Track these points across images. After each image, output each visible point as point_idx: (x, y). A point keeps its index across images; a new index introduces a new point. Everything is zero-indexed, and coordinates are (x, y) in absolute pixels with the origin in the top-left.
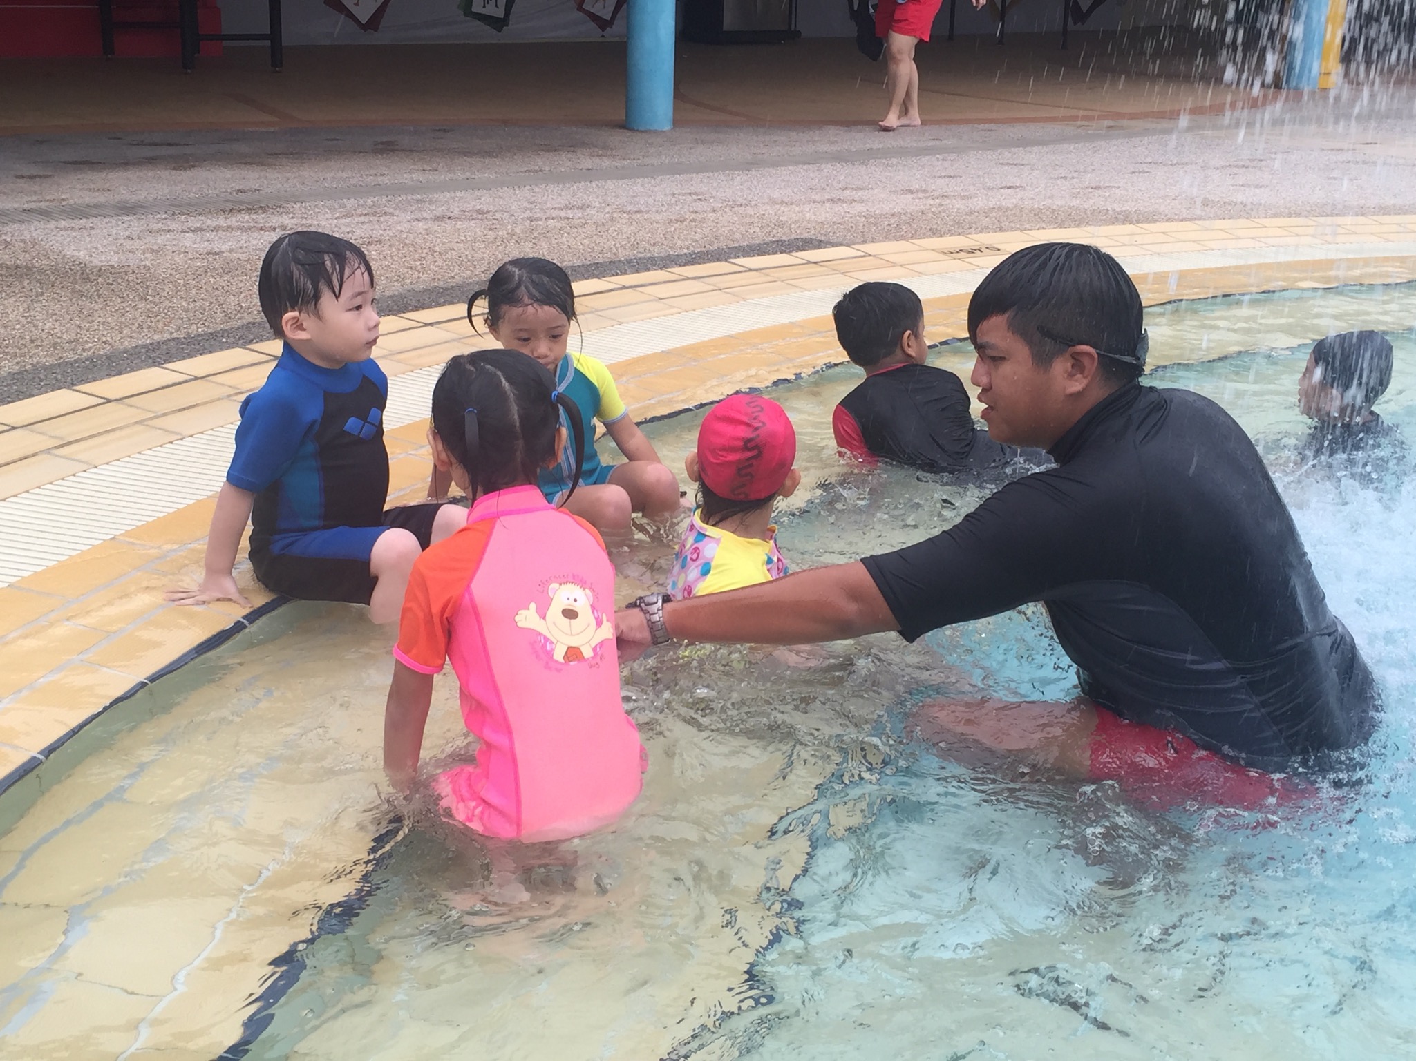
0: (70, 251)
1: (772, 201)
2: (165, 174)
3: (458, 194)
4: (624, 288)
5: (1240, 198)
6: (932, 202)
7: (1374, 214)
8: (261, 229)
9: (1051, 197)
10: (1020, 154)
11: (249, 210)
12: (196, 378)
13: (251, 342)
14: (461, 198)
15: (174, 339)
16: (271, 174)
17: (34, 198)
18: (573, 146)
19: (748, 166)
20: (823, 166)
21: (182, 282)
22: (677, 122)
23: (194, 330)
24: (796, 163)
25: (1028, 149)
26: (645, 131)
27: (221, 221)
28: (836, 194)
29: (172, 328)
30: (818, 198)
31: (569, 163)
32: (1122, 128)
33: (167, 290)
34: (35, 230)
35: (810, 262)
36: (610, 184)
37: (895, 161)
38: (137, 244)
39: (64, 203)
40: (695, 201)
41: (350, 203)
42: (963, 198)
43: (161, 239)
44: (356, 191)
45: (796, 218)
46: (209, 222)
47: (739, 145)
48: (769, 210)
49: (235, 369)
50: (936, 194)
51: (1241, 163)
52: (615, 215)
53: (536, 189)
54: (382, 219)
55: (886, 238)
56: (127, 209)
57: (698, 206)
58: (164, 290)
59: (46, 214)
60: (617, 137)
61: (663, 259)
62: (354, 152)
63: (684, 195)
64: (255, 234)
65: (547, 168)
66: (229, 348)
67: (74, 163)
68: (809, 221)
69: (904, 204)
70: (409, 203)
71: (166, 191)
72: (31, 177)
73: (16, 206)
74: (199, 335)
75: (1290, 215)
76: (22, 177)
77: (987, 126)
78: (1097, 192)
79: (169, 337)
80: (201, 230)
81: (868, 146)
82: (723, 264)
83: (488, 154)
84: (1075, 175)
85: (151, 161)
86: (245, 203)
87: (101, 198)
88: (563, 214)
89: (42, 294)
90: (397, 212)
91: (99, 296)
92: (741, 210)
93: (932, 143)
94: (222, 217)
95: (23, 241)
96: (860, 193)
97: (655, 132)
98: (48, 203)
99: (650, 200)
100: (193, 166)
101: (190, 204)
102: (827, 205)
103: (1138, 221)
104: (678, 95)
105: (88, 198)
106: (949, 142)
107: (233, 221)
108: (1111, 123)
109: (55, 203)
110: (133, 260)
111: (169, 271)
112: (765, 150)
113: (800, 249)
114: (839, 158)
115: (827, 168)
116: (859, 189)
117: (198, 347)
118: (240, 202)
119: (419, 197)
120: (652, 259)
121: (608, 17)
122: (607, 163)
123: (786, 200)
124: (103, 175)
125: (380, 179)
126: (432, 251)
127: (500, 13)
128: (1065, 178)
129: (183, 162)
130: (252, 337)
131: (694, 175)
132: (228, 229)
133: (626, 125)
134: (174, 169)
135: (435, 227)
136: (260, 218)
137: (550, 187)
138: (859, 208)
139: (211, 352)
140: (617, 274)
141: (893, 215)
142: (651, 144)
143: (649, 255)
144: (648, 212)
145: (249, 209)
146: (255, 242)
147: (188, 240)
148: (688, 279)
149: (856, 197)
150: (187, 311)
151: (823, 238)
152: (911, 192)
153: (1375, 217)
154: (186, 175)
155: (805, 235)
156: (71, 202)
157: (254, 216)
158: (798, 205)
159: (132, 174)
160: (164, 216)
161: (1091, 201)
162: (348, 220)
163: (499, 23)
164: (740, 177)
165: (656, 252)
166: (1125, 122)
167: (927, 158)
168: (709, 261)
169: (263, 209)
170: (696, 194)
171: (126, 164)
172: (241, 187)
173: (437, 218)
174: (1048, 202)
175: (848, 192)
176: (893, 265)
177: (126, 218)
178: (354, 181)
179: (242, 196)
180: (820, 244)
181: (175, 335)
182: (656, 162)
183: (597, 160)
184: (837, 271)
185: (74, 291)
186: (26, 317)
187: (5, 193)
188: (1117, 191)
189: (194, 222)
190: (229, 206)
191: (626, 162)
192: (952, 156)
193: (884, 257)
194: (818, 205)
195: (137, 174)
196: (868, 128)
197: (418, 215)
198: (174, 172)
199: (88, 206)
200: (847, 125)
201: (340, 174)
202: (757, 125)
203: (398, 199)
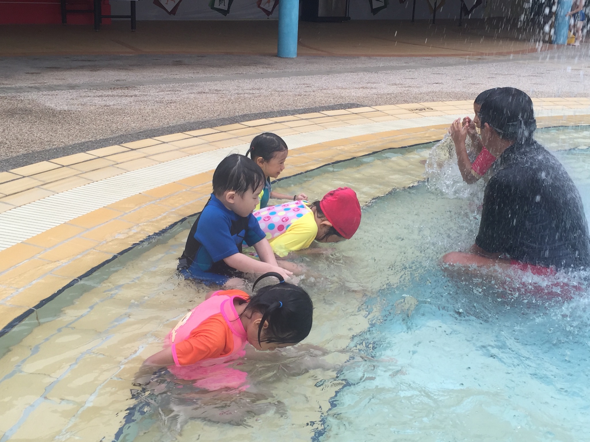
0: (48, 104)
1: (338, 88)
2: (87, 73)
3: (208, 83)
4: (276, 123)
5: (534, 89)
6: (404, 89)
8: (126, 96)
9: (455, 88)
10: (442, 70)
12: (99, 157)
13: (122, 143)
14: (209, 84)
15: (90, 141)
16: (131, 73)
17: (33, 82)
18: (255, 63)
19: (328, 73)
20: (359, 74)
21: (94, 118)
22: (298, 55)
23: (99, 137)
24: (348, 72)
25: (445, 67)
26: (286, 58)
27: (110, 93)
28: (365, 85)
29: (90, 136)
30: (357, 86)
31: (253, 71)
32: (483, 59)
33: (88, 121)
34: (33, 96)
35: (353, 113)
36: (271, 80)
37: (389, 72)
38: (75, 102)
39: (46, 84)
40: (306, 87)
41: (163, 86)
42: (417, 87)
43: (85, 100)
44: (165, 81)
45: (348, 95)
46: (105, 93)
47: (324, 65)
48: (336, 91)
49: (115, 154)
50: (407, 85)
51: (534, 75)
52: (273, 92)
53: (240, 81)
54: (176, 93)
55: (385, 104)
56: (72, 87)
57: (308, 89)
58: (86, 121)
59: (38, 89)
60: (274, 60)
61: (292, 111)
62: (165, 65)
63: (301, 84)
64: (124, 98)
65: (245, 73)
66: (113, 145)
67: (50, 68)
68: (353, 96)
69: (392, 89)
70: (188, 87)
71: (87, 80)
72: (32, 73)
73: (26, 85)
74: (100, 140)
75: (555, 97)
76: (28, 73)
77: (428, 58)
78: (473, 86)
79: (88, 140)
80: (102, 96)
81: (378, 65)
82: (318, 113)
83: (220, 66)
84: (465, 78)
85: (82, 68)
86: (120, 85)
87: (61, 83)
88: (251, 92)
89: (36, 122)
90: (182, 90)
91: (59, 123)
92: (325, 91)
93: (404, 64)
94: (110, 91)
95: (29, 100)
96: (375, 85)
97: (289, 58)
98: (39, 84)
99: (287, 87)
100: (99, 70)
101: (97, 86)
102: (361, 89)
104: (299, 43)
105: (55, 82)
106: (412, 64)
107: (115, 93)
108: (479, 57)
109: (42, 84)
110: (73, 108)
111: (88, 113)
112: (335, 66)
113: (349, 108)
114: (366, 70)
115: (361, 74)
116: (374, 83)
117: (100, 144)
118: (118, 85)
119: (191, 84)
120: (288, 111)
121: (270, 10)
122: (269, 71)
123: (344, 87)
124: (62, 73)
125: (175, 76)
126: (197, 106)
127: (226, 8)
128: (460, 80)
129: (94, 68)
130: (122, 141)
131: (306, 76)
132: (113, 96)
133: (278, 55)
134: (91, 71)
135: (198, 96)
136: (126, 91)
137: (246, 81)
138: (374, 91)
139: (105, 147)
140: (273, 117)
141: (388, 94)
142: (288, 63)
143: (286, 109)
144: (286, 91)
145: (121, 88)
146: (124, 102)
147: (97, 100)
148: (303, 119)
149: (373, 86)
150: (96, 130)
151: (359, 103)
152: (396, 84)
154: (95, 73)
155: (352, 102)
156: (48, 84)
157: (123, 91)
158: (349, 89)
159: (74, 73)
160: (86, 90)
161: (471, 90)
162: (162, 93)
163: (225, 12)
164: (325, 77)
165: (290, 108)
166: (485, 57)
167: (403, 70)
168: (312, 112)
169: (127, 88)
170: (307, 84)
171: (70, 68)
172: (117, 79)
173: (199, 93)
174: (453, 89)
175: (369, 85)
176: (388, 115)
177: (71, 91)
178: (165, 77)
179: (119, 82)
180: (358, 106)
181: (91, 140)
182: (290, 71)
183: (266, 70)
184: (365, 117)
185: (49, 121)
186: (30, 131)
187: (21, 80)
188: (482, 86)
189: (99, 93)
190: (113, 87)
191: (277, 71)
192: (414, 70)
193: (384, 111)
194: (357, 90)
195: (76, 73)
196: (378, 58)
197: (191, 91)
198: (91, 72)
199: (55, 86)
200: (369, 56)
201: (159, 74)
202: (332, 56)
203: (183, 84)
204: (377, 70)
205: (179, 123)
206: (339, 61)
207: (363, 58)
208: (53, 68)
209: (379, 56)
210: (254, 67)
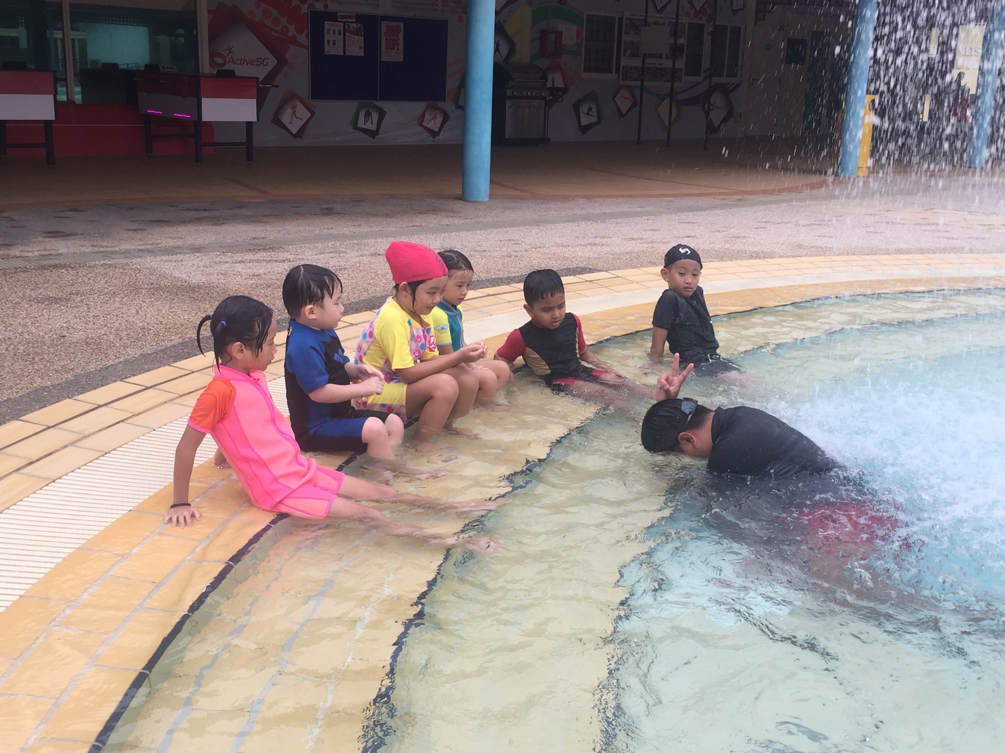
0: (176, 274)
1: (557, 245)
2: (210, 228)
3: (378, 240)
4: (489, 295)
5: (819, 244)
6: (647, 246)
7: (896, 254)
9: (713, 243)
10: (691, 216)
11: (264, 250)
14: (381, 243)
16: (268, 227)
17: (142, 243)
18: (435, 211)
19: (538, 223)
20: (580, 223)
22: (492, 196)
24: (565, 221)
25: (695, 213)
26: (474, 202)
27: (252, 257)
28: (592, 241)
30: (582, 243)
31: (435, 222)
32: (745, 200)
34: (150, 262)
35: (587, 281)
36: (462, 234)
37: (620, 220)
38: (212, 270)
39: (159, 246)
40: (514, 245)
41: (320, 245)
42: (664, 243)
43: (224, 267)
44: (318, 238)
45: (573, 255)
46: (245, 257)
47: (527, 211)
48: (558, 250)
50: (649, 240)
51: (817, 223)
52: (472, 253)
53: (421, 237)
54: (341, 255)
55: (626, 267)
56: (197, 249)
57: (516, 247)
59: (151, 252)
60: (458, 205)
61: (506, 279)
62: (311, 214)
63: (506, 240)
64: (275, 264)
67: (156, 221)
68: (581, 257)
69: (630, 246)
70: (353, 245)
71: (214, 238)
72: (135, 230)
73: (133, 247)
75: (848, 254)
76: (129, 230)
77: (669, 199)
78: (738, 240)
81: (603, 211)
83: (388, 216)
84: (724, 229)
85: (198, 220)
86: (261, 246)
87: (180, 243)
89: (174, 299)
90: (348, 251)
91: (205, 300)
92: (541, 250)
93: (639, 209)
94: (251, 254)
95: (147, 268)
96: (606, 240)
97: (479, 202)
98: (150, 246)
99: (488, 244)
101: (230, 247)
102: (588, 247)
103: (764, 257)
104: (492, 182)
105: (172, 243)
106: (648, 209)
107: (258, 256)
108: (740, 197)
109: (155, 246)
110: (214, 279)
112: (545, 213)
113: (580, 273)
114: (588, 218)
115: (583, 224)
116: (604, 237)
119: (356, 242)
120: (500, 279)
121: (437, 130)
123: (565, 244)
124: (174, 228)
125: (331, 231)
126: (377, 274)
127: (374, 127)
128: (719, 231)
131: (508, 229)
132: (258, 261)
133: (463, 198)
135: (372, 259)
137: (429, 236)
138: (608, 249)
140: (483, 288)
141: (627, 253)
142: (479, 209)
143: (497, 277)
144: (489, 251)
146: (277, 269)
147: (239, 267)
149: (604, 242)
151: (591, 267)
152: (633, 239)
153: (896, 256)
154: (219, 228)
155: (581, 265)
156: (163, 245)
157: (268, 253)
158: (573, 247)
159: (191, 228)
160: (218, 254)
161: (736, 246)
162: (322, 256)
163: (373, 134)
164: (535, 230)
165: (501, 275)
166: (747, 197)
167: (638, 218)
169: (272, 249)
170: (513, 240)
172: (254, 236)
173: (372, 255)
174: (712, 246)
175: (598, 239)
176: (632, 282)
177: (197, 255)
178: (317, 232)
179: (256, 241)
180: (591, 271)
182: (485, 220)
183: (451, 220)
184: (602, 286)
185: (190, 297)
186: (172, 312)
187: (124, 240)
188: (750, 239)
190: (252, 247)
192: (653, 217)
193: (627, 278)
194: (584, 247)
195: (194, 228)
196: (601, 200)
197: (361, 253)
198: (214, 227)
199: (173, 247)
200: (589, 198)
201: (308, 228)
202: (536, 197)
203: (346, 243)
204: (603, 218)
205: (362, 298)
206: (549, 206)
207: (581, 201)
208: (160, 221)
209: (601, 196)
210: (434, 216)
